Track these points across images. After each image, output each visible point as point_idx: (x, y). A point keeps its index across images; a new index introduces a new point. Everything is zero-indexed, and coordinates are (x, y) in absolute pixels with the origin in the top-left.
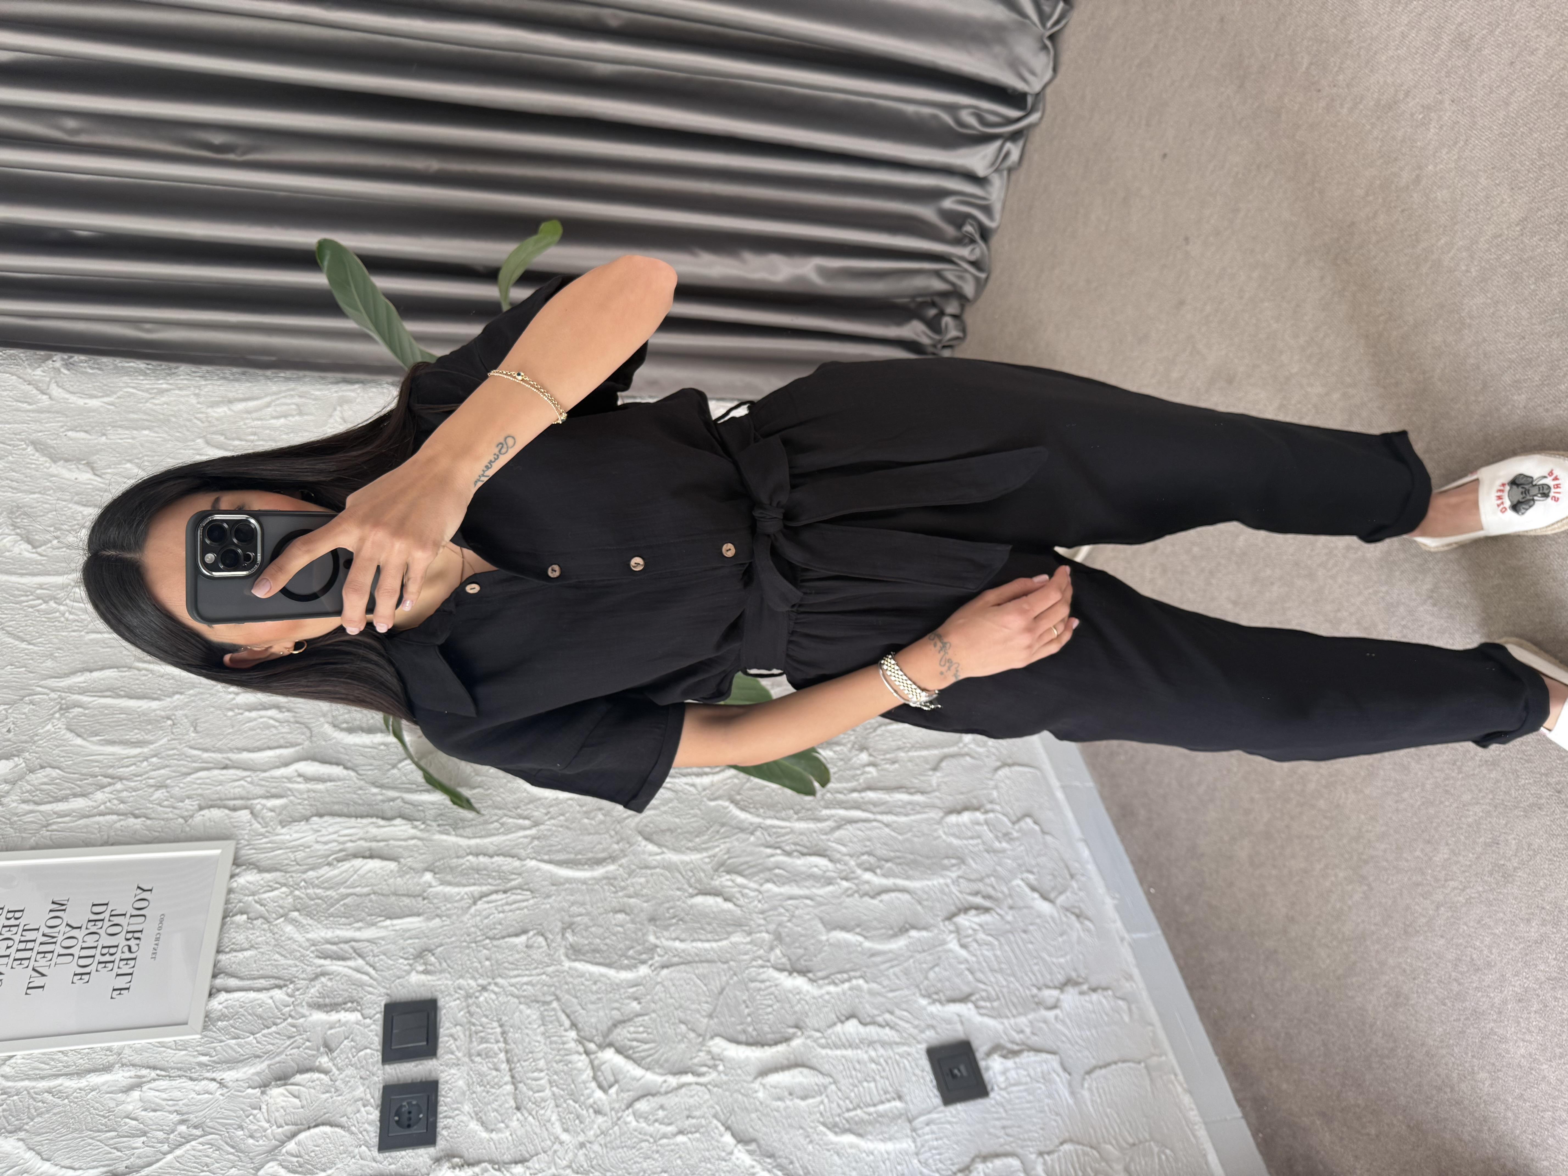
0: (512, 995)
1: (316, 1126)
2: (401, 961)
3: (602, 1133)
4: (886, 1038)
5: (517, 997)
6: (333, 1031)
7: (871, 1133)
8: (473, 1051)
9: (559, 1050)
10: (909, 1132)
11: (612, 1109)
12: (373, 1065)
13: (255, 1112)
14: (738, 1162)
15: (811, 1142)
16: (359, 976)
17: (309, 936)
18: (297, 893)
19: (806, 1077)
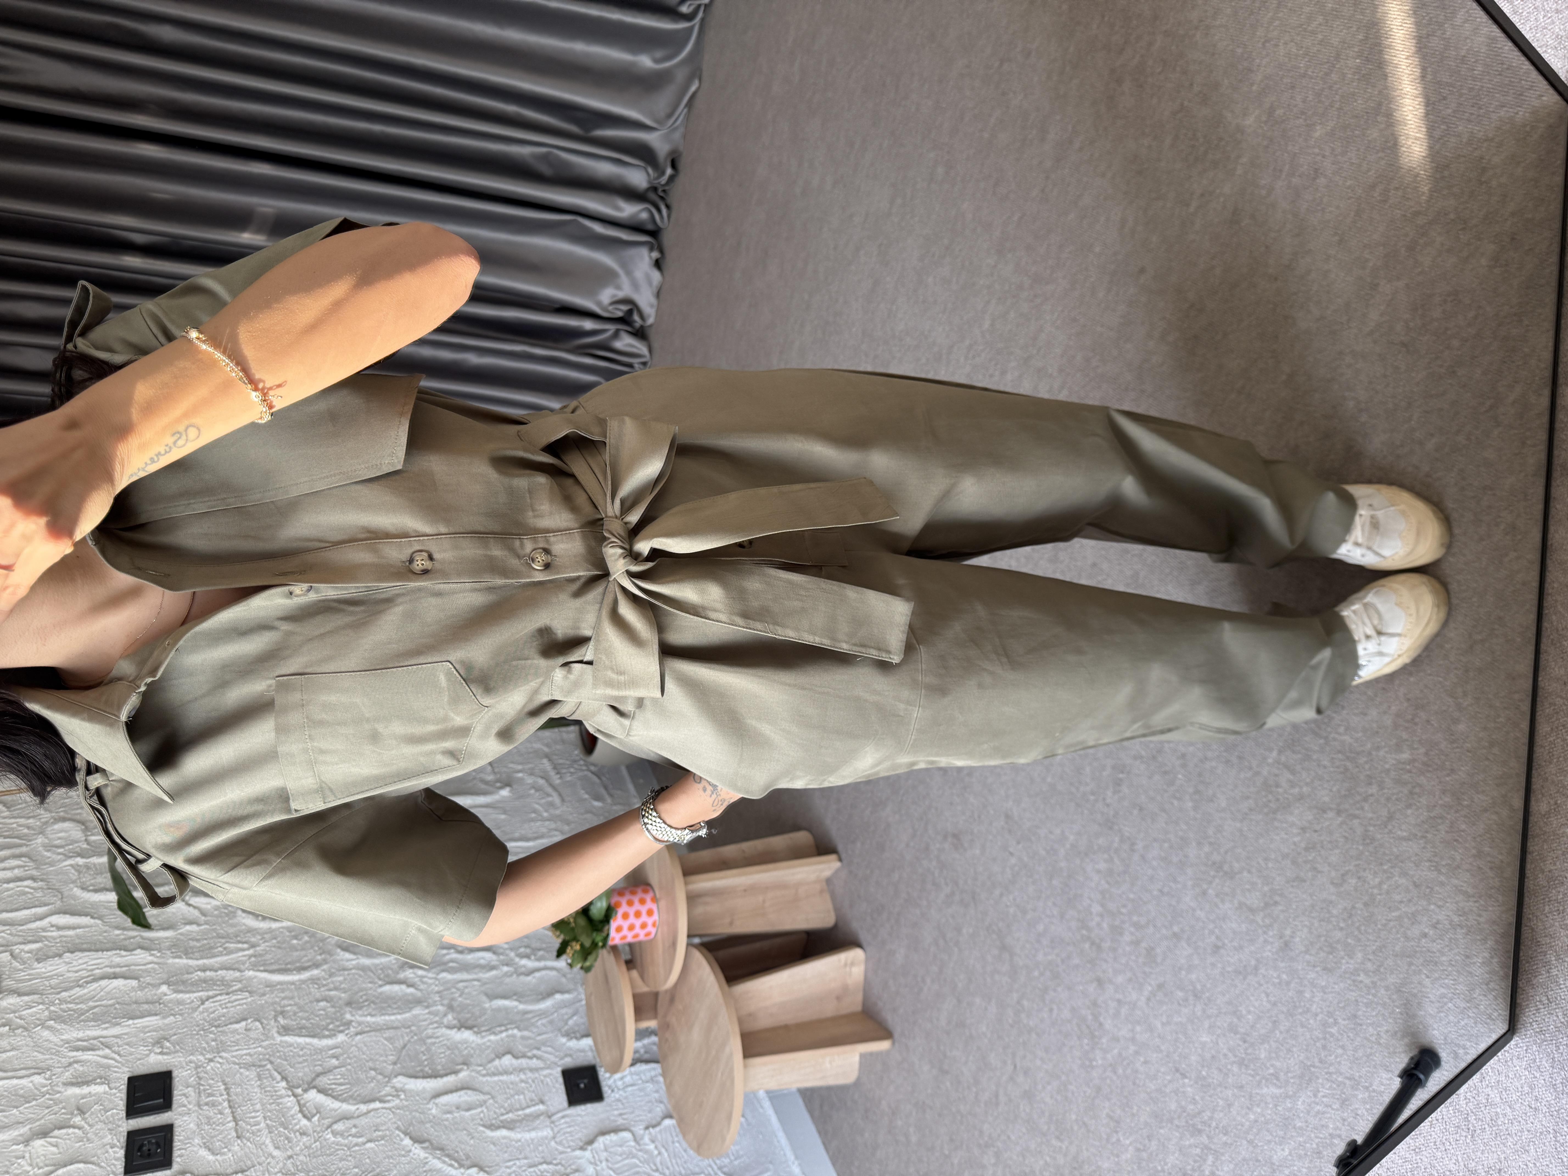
0: (235, 1063)
1: (71, 1164)
2: (142, 1048)
3: (306, 1147)
4: (534, 1066)
5: (238, 1064)
6: (85, 1100)
7: (519, 1127)
8: (202, 1103)
9: (272, 1096)
10: (548, 1123)
11: (314, 1131)
12: (119, 1120)
13: (19, 1161)
14: (415, 1157)
15: (473, 1138)
16: (106, 1061)
17: (63, 1037)
18: (52, 1008)
19: (470, 1096)
